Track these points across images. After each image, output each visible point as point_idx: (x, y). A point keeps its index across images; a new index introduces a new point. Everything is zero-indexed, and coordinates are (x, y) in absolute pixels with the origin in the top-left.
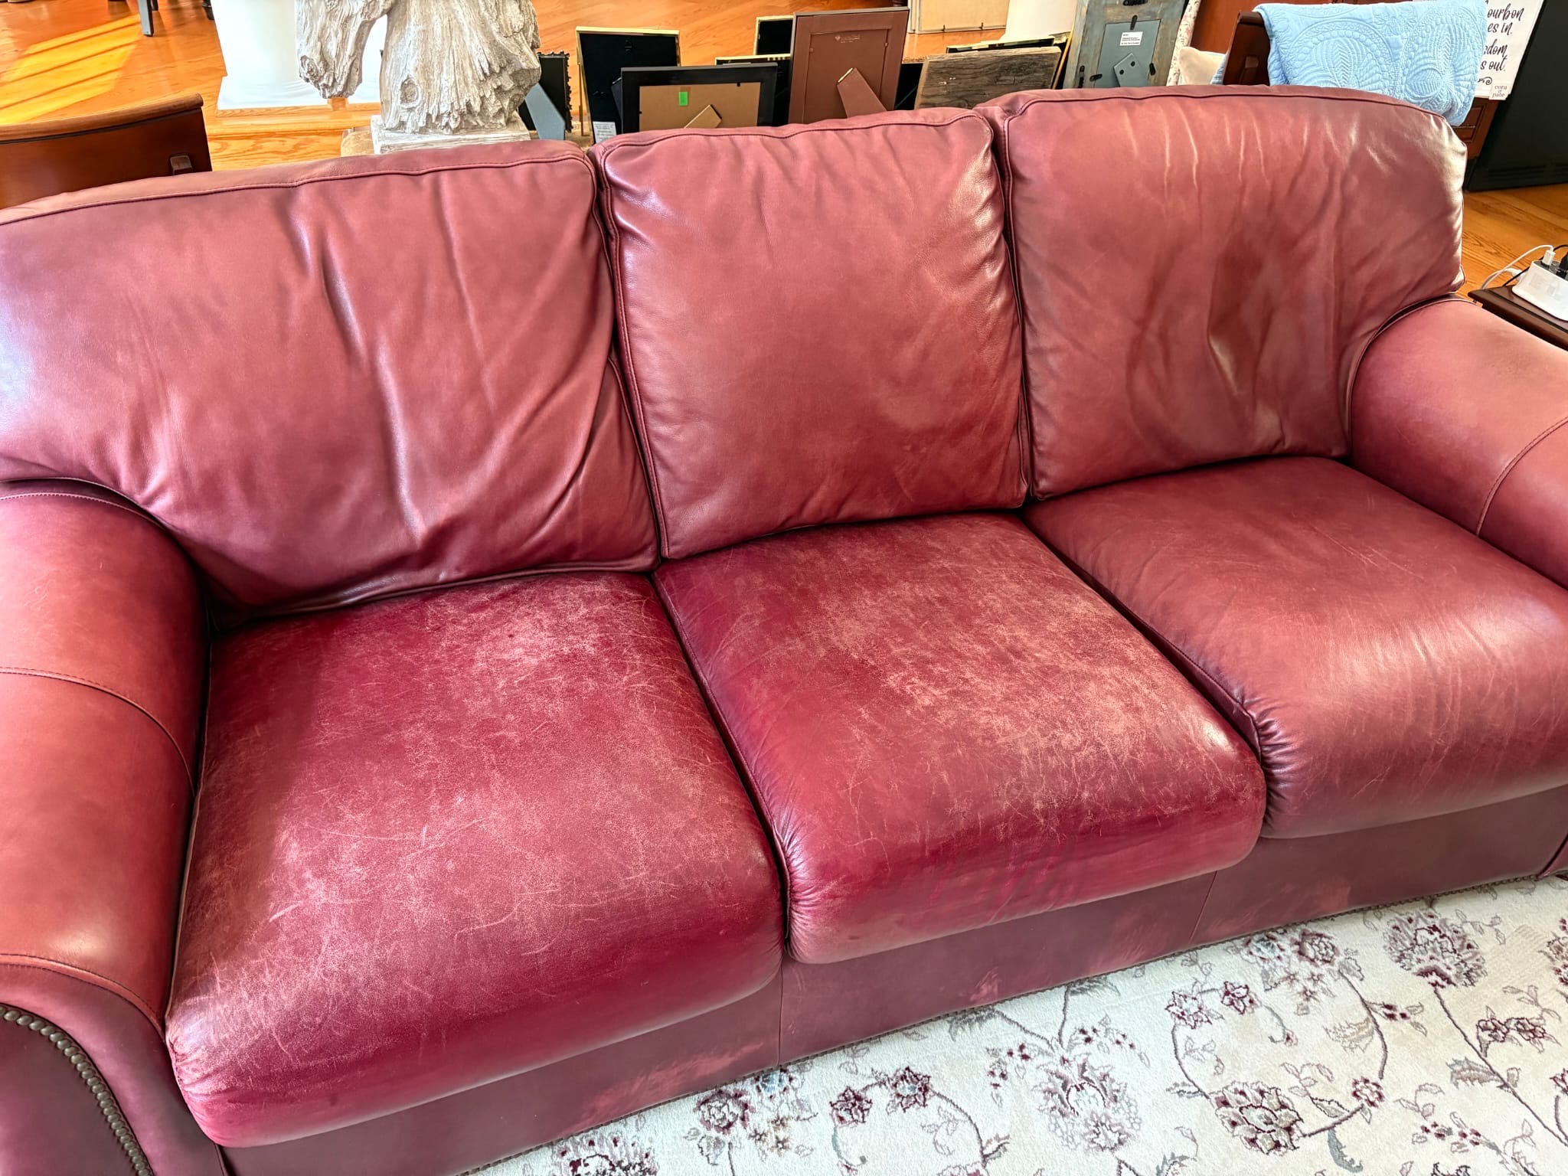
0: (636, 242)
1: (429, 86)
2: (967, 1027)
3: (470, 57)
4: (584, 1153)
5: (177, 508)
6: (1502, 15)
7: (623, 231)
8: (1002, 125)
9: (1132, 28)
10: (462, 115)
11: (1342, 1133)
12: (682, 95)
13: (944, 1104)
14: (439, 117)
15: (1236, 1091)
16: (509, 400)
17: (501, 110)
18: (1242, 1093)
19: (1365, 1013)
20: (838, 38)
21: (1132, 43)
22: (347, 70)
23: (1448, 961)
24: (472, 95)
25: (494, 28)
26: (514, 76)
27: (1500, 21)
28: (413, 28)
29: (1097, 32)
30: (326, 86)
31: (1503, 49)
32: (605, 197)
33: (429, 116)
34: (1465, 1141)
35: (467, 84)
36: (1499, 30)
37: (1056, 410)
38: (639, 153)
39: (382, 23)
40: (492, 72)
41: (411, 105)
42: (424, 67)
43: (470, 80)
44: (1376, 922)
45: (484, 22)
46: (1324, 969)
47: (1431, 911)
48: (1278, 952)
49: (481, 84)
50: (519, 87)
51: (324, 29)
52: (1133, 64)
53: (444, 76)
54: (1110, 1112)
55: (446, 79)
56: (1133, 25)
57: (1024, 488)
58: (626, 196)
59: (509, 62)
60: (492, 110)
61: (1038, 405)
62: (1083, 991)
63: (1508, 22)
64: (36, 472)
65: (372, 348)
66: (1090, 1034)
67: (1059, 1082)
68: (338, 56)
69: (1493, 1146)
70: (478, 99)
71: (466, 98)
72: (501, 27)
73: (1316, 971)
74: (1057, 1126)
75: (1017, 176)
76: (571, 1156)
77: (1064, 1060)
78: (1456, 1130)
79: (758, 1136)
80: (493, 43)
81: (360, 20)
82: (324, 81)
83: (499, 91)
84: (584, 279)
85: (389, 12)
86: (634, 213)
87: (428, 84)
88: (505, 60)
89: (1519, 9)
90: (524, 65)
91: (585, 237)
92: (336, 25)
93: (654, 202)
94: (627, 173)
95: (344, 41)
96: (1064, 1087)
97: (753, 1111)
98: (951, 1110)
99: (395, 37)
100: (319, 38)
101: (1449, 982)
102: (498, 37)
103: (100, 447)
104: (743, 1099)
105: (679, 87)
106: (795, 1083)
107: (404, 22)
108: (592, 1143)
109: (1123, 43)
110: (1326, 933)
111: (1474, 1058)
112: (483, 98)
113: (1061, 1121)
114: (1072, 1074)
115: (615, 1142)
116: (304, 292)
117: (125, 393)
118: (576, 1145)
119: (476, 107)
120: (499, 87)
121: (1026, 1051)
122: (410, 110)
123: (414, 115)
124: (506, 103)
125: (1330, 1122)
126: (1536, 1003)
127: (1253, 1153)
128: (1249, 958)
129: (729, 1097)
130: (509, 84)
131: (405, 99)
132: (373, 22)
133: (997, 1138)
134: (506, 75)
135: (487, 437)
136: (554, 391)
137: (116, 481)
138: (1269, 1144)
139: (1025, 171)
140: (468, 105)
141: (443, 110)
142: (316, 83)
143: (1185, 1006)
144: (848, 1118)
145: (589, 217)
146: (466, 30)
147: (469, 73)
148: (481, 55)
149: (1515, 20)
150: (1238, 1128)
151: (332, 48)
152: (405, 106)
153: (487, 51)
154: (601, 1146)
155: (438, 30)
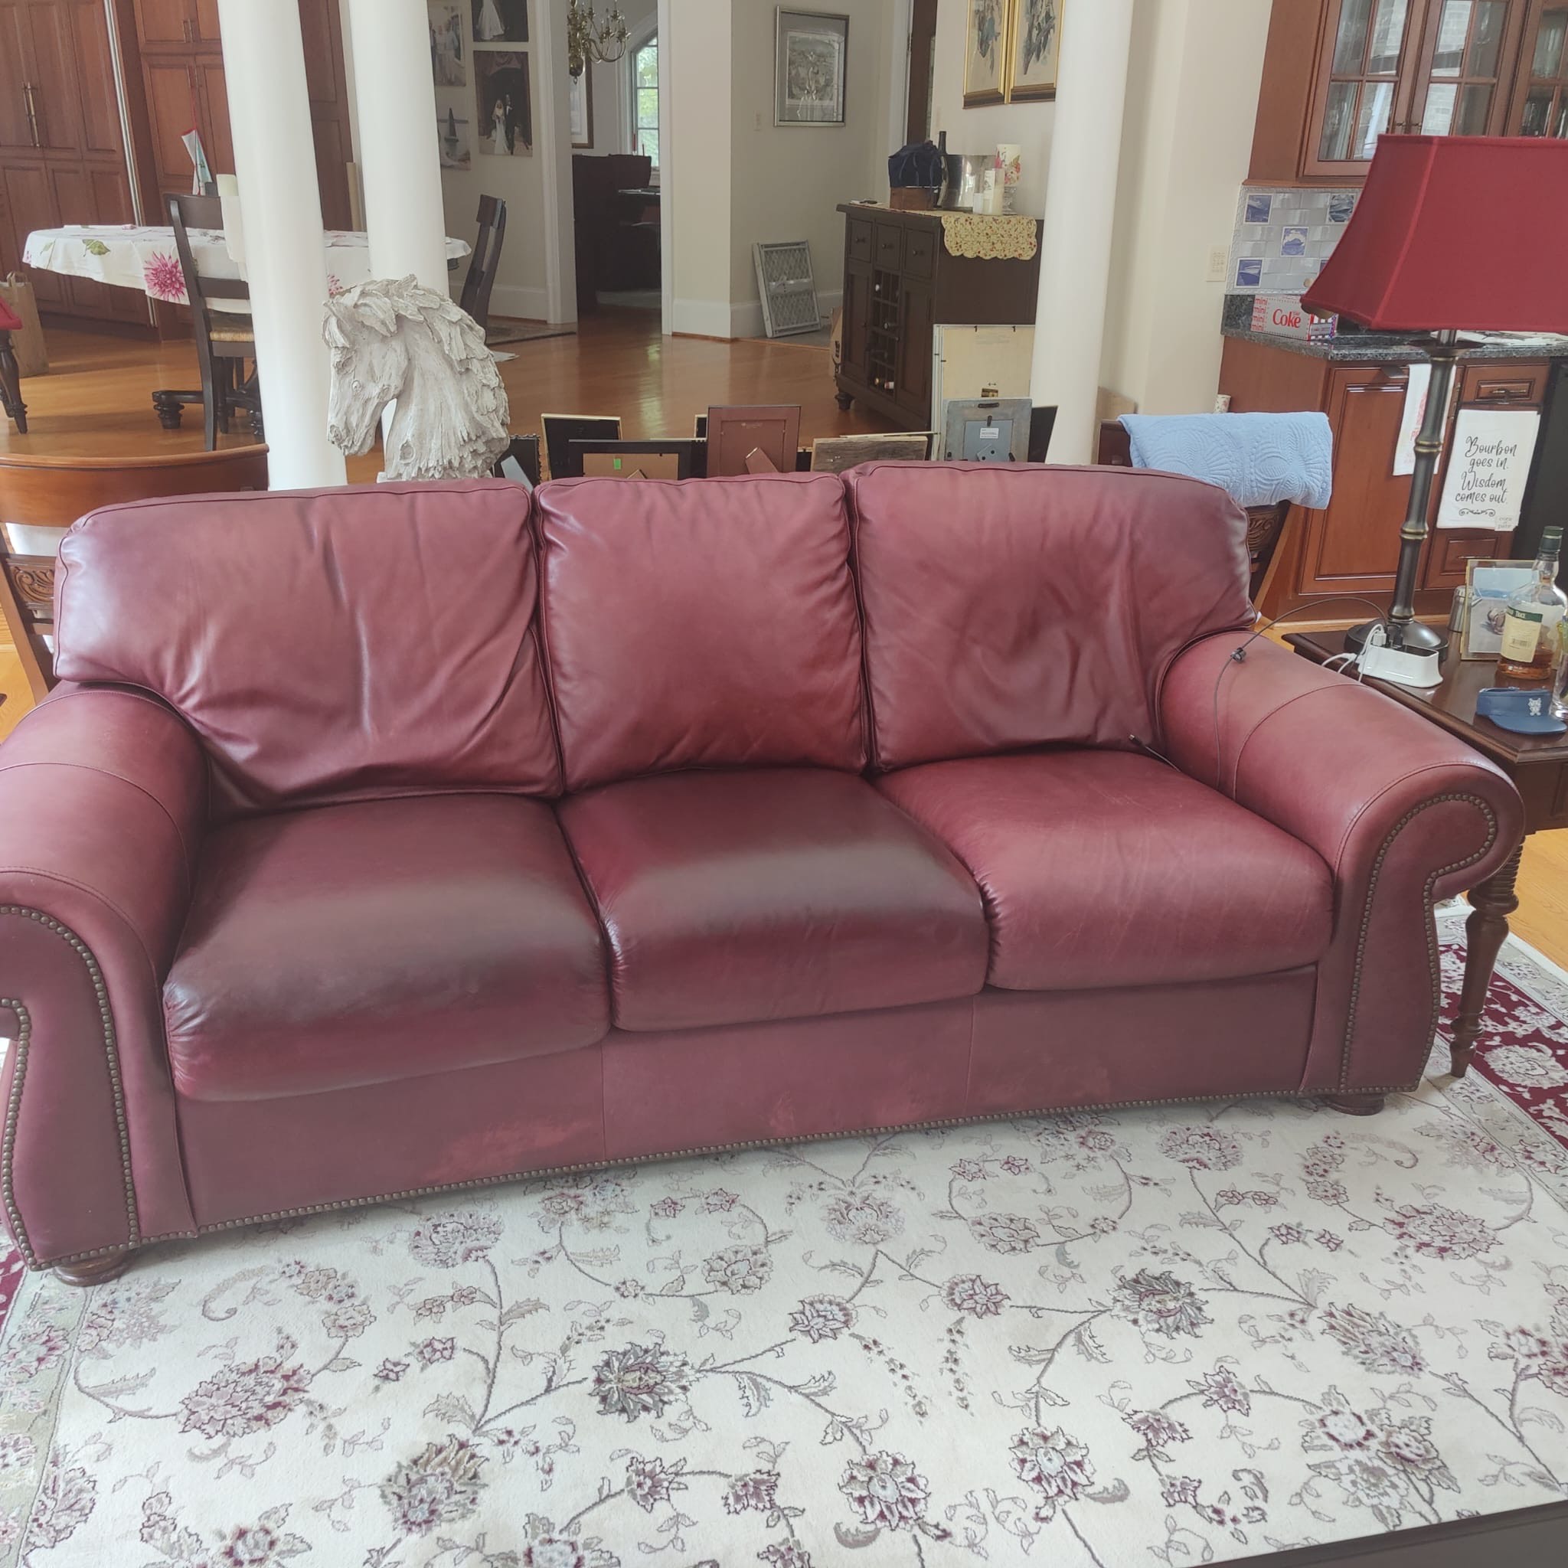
0: (558, 550)
1: (421, 448)
2: (778, 1169)
3: (454, 428)
4: (444, 1221)
5: (200, 706)
6: (1494, 451)
7: (550, 544)
8: (853, 482)
9: (989, 425)
10: (445, 469)
11: (1069, 1247)
12: (617, 461)
13: (745, 1211)
14: (427, 470)
15: (991, 1218)
16: (449, 648)
17: (475, 468)
18: (996, 1220)
19: (1122, 1181)
20: (744, 424)
21: (991, 436)
22: (363, 436)
23: (1211, 1155)
24: (454, 456)
25: (474, 409)
26: (487, 443)
27: (1493, 456)
28: (413, 410)
29: (958, 427)
30: (346, 446)
31: (1501, 483)
32: (538, 521)
33: (420, 469)
34: (1177, 1258)
35: (449, 446)
36: (1494, 464)
37: (890, 694)
38: (563, 491)
39: (392, 404)
40: (470, 440)
41: (407, 461)
42: (420, 434)
43: (453, 444)
44: (1157, 1128)
45: (467, 405)
46: (1099, 1153)
47: (1210, 1124)
48: (1063, 1141)
49: (461, 447)
50: (491, 452)
51: (349, 407)
52: (993, 452)
53: (434, 441)
54: (879, 1223)
55: (435, 444)
56: (989, 422)
57: (863, 761)
58: (553, 519)
59: (484, 433)
60: (468, 466)
61: (877, 690)
62: (884, 1154)
63: (1502, 457)
64: (109, 675)
65: (353, 604)
66: (880, 1179)
67: (845, 1205)
68: (357, 426)
69: (1200, 1264)
70: (458, 458)
71: (448, 457)
72: (478, 408)
73: (1092, 1155)
74: (834, 1229)
75: (863, 519)
76: (435, 1221)
77: (852, 1193)
78: (1171, 1252)
79: (586, 1219)
80: (472, 419)
81: (376, 401)
82: (346, 443)
83: (475, 453)
84: (516, 567)
85: (398, 397)
86: (560, 531)
87: (421, 446)
88: (481, 432)
89: (1511, 446)
90: (494, 435)
91: (519, 538)
92: (358, 404)
93: (573, 524)
94: (554, 504)
95: (363, 415)
96: (846, 1208)
97: (586, 1206)
98: (750, 1215)
99: (401, 413)
100: (346, 414)
101: (1206, 1166)
102: (476, 415)
103: (156, 656)
104: (580, 1199)
105: (614, 455)
106: (625, 1193)
107: (407, 404)
108: (452, 1215)
109: (982, 436)
110: (1111, 1132)
111: (1208, 1213)
112: (461, 458)
113: (838, 1227)
114: (856, 1201)
115: (471, 1216)
116: (311, 562)
117: (178, 620)
118: (439, 1216)
119: (456, 464)
120: (475, 451)
121: (823, 1186)
122: (407, 464)
123: (409, 468)
124: (479, 463)
125: (1062, 1239)
126: (1278, 1185)
127: (994, 1254)
128: (1037, 1144)
129: (569, 1197)
130: (482, 449)
131: (403, 457)
132: (386, 403)
133: (782, 1232)
134: (480, 442)
135: (431, 672)
136: (484, 643)
137: (162, 684)
138: (1008, 1247)
139: (867, 515)
140: (450, 462)
141: (430, 465)
142: (339, 445)
143: (968, 1167)
144: (662, 1213)
145: (523, 526)
146: (453, 410)
147: (453, 440)
148: (461, 426)
149: (1509, 455)
150: (984, 1239)
151: (354, 420)
152: (403, 462)
153: (468, 424)
154: (459, 1217)
155: (432, 408)
